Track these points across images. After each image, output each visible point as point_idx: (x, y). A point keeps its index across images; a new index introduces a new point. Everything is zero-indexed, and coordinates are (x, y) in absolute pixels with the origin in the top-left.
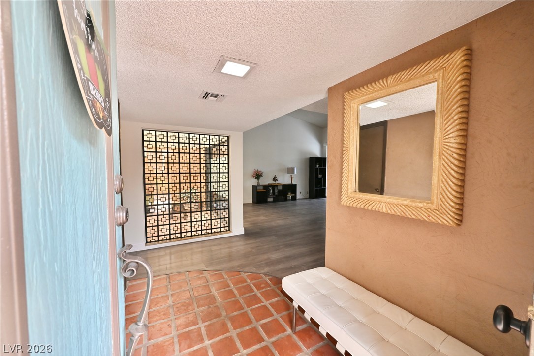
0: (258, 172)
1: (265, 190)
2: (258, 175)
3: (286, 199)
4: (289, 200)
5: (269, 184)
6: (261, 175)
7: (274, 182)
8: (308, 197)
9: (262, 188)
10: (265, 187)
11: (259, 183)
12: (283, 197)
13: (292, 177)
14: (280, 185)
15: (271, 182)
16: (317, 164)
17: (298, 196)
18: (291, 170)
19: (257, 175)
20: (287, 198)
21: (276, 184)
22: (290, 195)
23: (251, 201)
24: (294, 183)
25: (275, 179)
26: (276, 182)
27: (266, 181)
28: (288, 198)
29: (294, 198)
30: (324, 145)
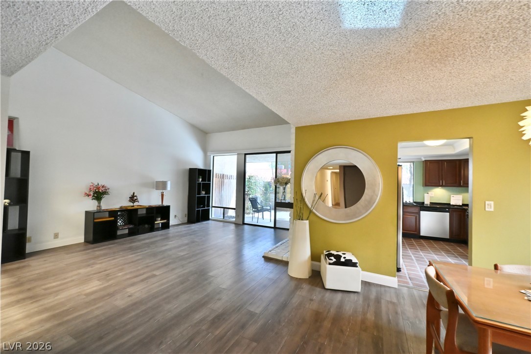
0: (98, 188)
1: (113, 218)
2: (98, 194)
3: (152, 229)
4: (158, 229)
5: (121, 207)
6: (105, 193)
7: (131, 204)
8: (186, 221)
9: (107, 214)
10: (113, 213)
11: (99, 206)
12: (146, 226)
13: (162, 196)
14: (142, 208)
15: (126, 204)
16: (199, 178)
17: (173, 221)
18: (162, 185)
19: (95, 193)
20: (154, 226)
21: (136, 207)
22: (159, 222)
23: (81, 239)
24: (165, 204)
25: (133, 199)
26: (136, 204)
27: (116, 202)
28: (156, 226)
29: (166, 226)
30: (209, 154)
